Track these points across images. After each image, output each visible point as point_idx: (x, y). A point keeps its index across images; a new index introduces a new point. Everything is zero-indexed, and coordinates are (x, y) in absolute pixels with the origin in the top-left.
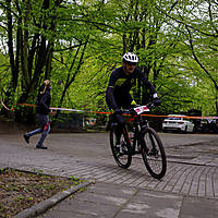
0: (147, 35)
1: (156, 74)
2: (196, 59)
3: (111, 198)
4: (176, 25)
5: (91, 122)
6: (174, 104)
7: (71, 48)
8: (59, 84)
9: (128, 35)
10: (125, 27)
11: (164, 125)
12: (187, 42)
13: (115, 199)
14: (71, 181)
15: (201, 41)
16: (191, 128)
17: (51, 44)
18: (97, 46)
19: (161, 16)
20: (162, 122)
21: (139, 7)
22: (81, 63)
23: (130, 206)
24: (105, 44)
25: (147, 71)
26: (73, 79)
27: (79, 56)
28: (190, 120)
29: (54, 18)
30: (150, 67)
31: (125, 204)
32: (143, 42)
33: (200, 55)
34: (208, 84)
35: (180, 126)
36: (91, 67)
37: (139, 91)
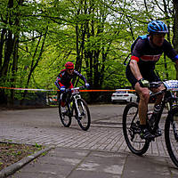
0: (95, 25)
1: (104, 57)
3: (68, 160)
4: (119, 16)
5: (54, 98)
6: (120, 81)
7: (33, 39)
8: (25, 68)
9: (80, 26)
10: (77, 20)
11: (113, 98)
12: (128, 29)
13: (71, 160)
14: (35, 147)
15: (139, 28)
16: (135, 100)
17: (17, 36)
18: (54, 36)
19: (106, 9)
20: (111, 95)
21: (88, 2)
22: (42, 51)
24: (61, 35)
25: (97, 55)
26: (36, 64)
27: (40, 45)
28: (134, 93)
29: (17, 15)
30: (99, 52)
31: (79, 164)
32: (93, 31)
35: (126, 98)
36: (51, 54)
37: (91, 71)
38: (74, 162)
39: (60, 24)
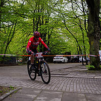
0: (44, 19)
1: (49, 37)
2: (67, 29)
3: (29, 95)
4: (57, 13)
5: (20, 60)
6: (58, 50)
7: (9, 26)
8: (4, 43)
9: (35, 19)
11: (54, 60)
12: (63, 21)
13: (31, 95)
14: (10, 88)
15: (69, 20)
16: (66, 61)
19: (51, 9)
20: (53, 58)
22: (14, 33)
23: (38, 98)
24: (25, 24)
26: (11, 41)
27: (13, 29)
28: (66, 57)
30: (46, 34)
31: (36, 98)
32: (43, 22)
33: (69, 27)
34: (73, 40)
35: (62, 60)
36: (19, 35)
38: (33, 96)
39: (24, 18)
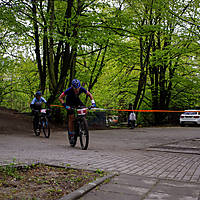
0: (162, 37)
1: (172, 73)
3: (134, 188)
4: (189, 26)
5: (114, 119)
6: (190, 100)
7: (93, 52)
9: (144, 38)
10: (141, 31)
11: (181, 120)
17: (74, 49)
18: (116, 49)
19: (174, 19)
20: (180, 117)
21: (154, 12)
22: (102, 65)
23: (152, 195)
24: (123, 48)
25: (164, 70)
26: (96, 81)
27: (100, 59)
29: (76, 25)
30: (166, 67)
31: (147, 194)
32: (159, 44)
35: (196, 120)
36: (111, 69)
37: (157, 89)
39: (122, 35)
